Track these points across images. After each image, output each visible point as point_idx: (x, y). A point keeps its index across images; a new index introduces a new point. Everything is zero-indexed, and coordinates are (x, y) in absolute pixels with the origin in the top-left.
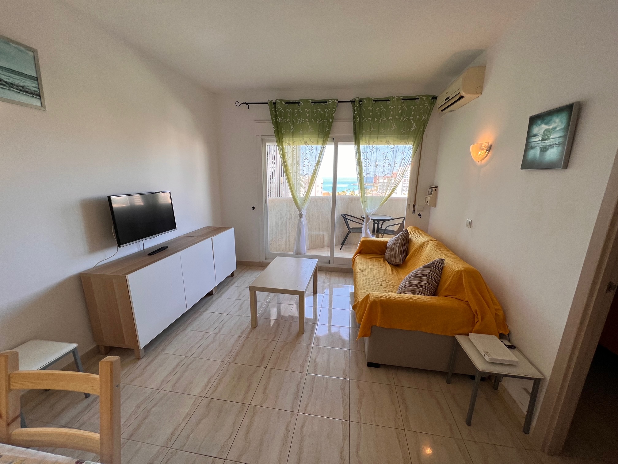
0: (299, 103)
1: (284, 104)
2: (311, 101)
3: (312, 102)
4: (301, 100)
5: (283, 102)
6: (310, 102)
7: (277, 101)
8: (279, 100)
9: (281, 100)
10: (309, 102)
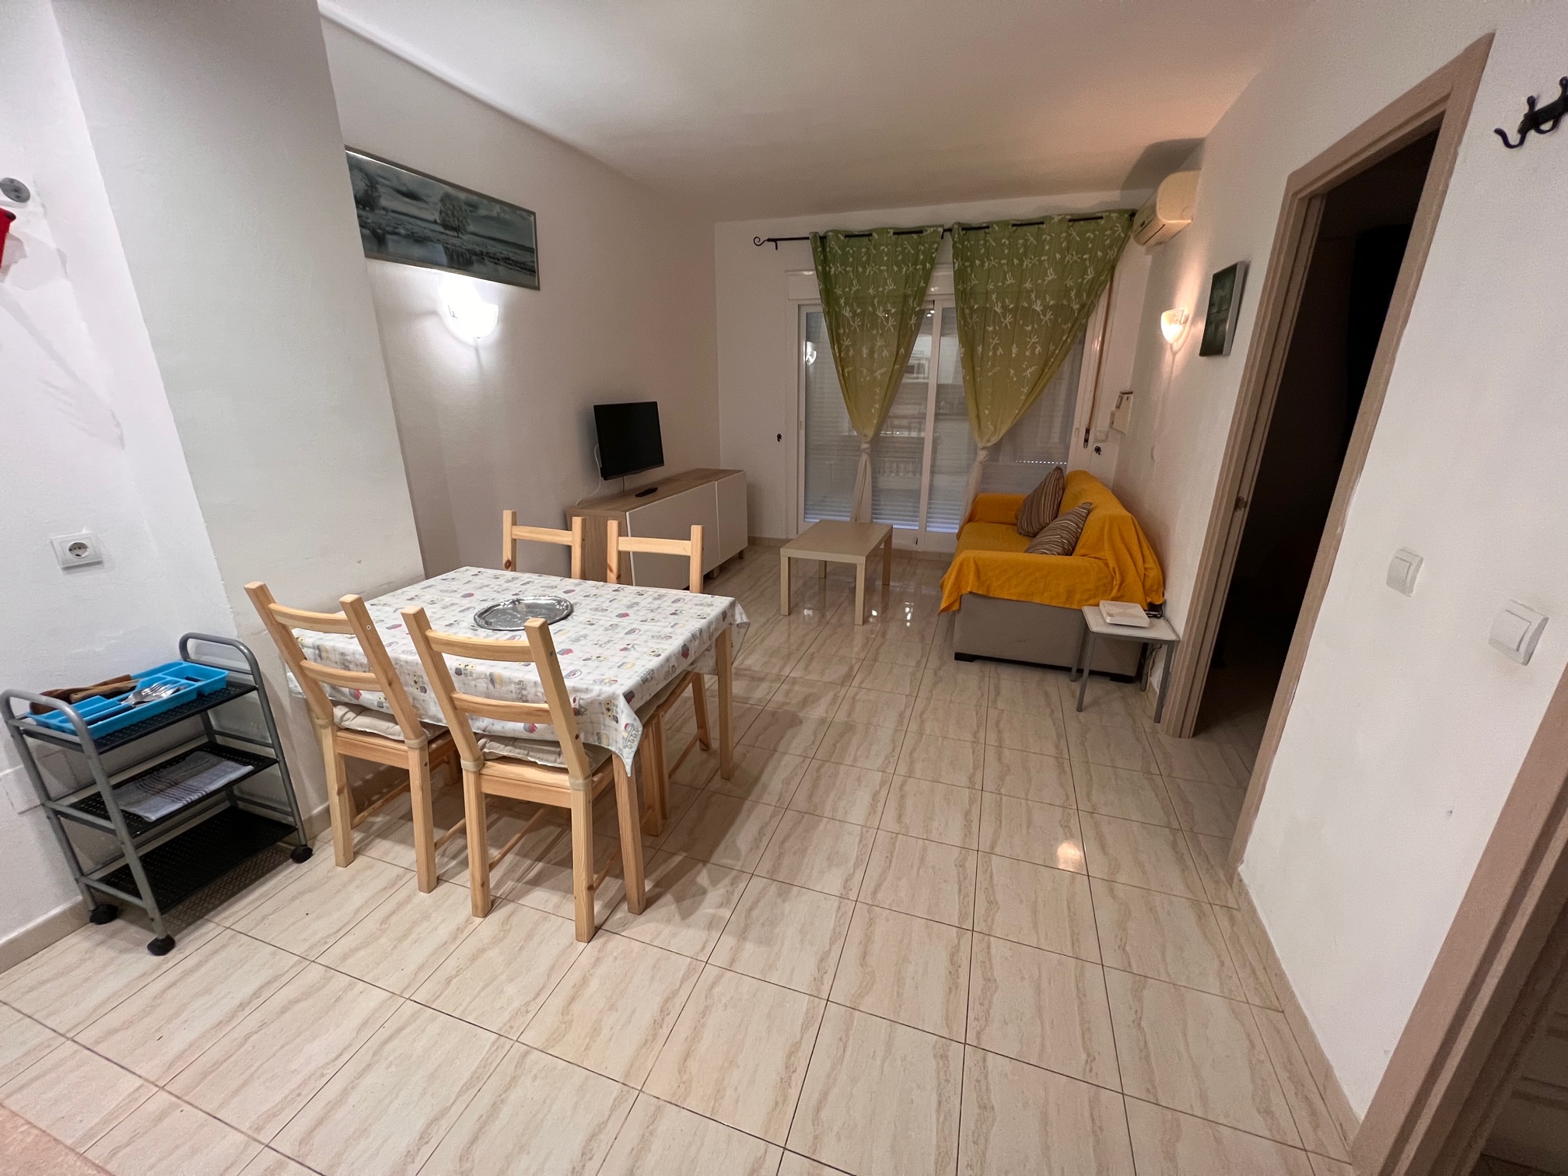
0: (871, 235)
1: (842, 238)
2: (892, 231)
3: (894, 233)
4: (875, 230)
5: (840, 235)
6: (891, 234)
7: (830, 234)
8: (833, 231)
9: (836, 232)
10: (889, 233)
